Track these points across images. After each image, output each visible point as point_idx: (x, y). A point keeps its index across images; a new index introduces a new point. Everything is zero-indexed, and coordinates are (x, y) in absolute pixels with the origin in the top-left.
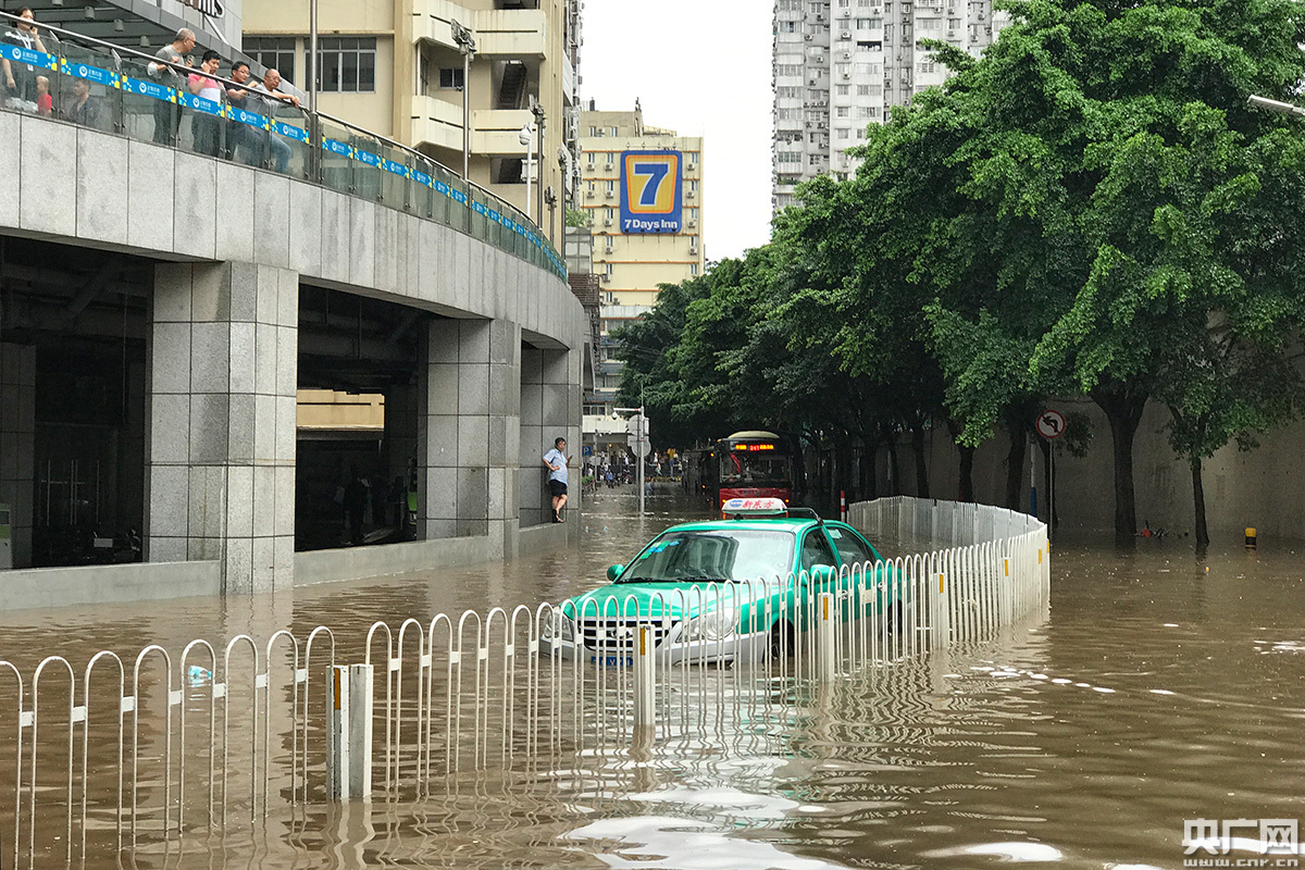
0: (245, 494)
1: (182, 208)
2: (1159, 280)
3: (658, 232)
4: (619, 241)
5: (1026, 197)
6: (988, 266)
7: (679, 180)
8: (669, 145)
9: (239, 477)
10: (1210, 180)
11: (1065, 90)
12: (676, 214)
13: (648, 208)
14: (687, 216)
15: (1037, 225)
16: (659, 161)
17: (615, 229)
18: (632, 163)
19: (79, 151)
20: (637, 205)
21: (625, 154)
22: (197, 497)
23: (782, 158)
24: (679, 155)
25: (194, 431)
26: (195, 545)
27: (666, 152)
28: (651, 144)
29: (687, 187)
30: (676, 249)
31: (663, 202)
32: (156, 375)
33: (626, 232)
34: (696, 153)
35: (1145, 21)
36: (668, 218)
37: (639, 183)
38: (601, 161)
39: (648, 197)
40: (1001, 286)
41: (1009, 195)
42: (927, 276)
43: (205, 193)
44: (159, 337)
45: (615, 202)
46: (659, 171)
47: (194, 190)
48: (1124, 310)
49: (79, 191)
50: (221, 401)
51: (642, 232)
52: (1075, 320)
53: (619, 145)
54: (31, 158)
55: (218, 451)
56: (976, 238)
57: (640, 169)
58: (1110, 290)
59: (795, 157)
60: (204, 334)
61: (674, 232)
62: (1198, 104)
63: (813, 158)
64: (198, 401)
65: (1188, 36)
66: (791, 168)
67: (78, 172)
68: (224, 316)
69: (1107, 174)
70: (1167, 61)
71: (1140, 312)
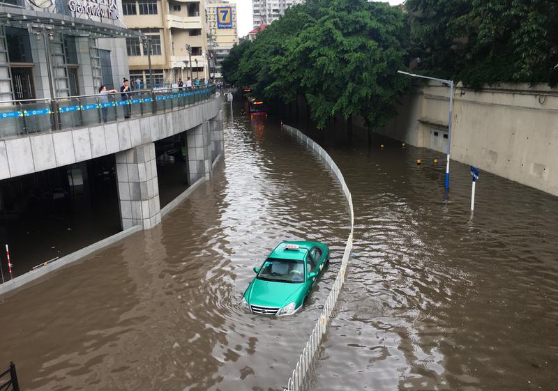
0: (147, 207)
1: (121, 138)
2: (364, 92)
3: (227, 28)
4: (218, 30)
5: (330, 68)
6: (320, 84)
7: (231, 15)
8: (228, 5)
9: (145, 203)
10: (375, 62)
11: (339, 36)
12: (231, 23)
13: (224, 22)
14: (233, 23)
15: (333, 74)
16: (226, 10)
17: (216, 27)
18: (219, 10)
19: (90, 134)
20: (221, 21)
21: (217, 8)
22: (134, 209)
23: (255, 6)
24: (230, 8)
25: (131, 191)
26: (135, 221)
27: (227, 7)
28: (224, 5)
29: (233, 16)
30: (231, 32)
31: (227, 20)
32: (119, 177)
33: (219, 28)
34: (235, 7)
35: (357, 17)
36: (229, 24)
37: (221, 15)
38: (212, 10)
39: (224, 19)
40: (324, 89)
41: (326, 67)
42: (305, 84)
43: (127, 132)
44: (118, 167)
45: (216, 20)
46: (226, 12)
47: (123, 131)
48: (355, 99)
49: (91, 145)
50: (137, 185)
51: (223, 28)
52: (343, 100)
53: (216, 6)
54: (76, 141)
55: (138, 197)
56: (318, 76)
57: (222, 12)
58: (352, 94)
59: (258, 6)
60: (131, 167)
61: (230, 28)
62: (372, 41)
63: (262, 6)
64: (131, 184)
65: (368, 20)
66: (257, 8)
67: (90, 140)
68: (136, 162)
69: (350, 62)
70: (363, 28)
71: (359, 99)
